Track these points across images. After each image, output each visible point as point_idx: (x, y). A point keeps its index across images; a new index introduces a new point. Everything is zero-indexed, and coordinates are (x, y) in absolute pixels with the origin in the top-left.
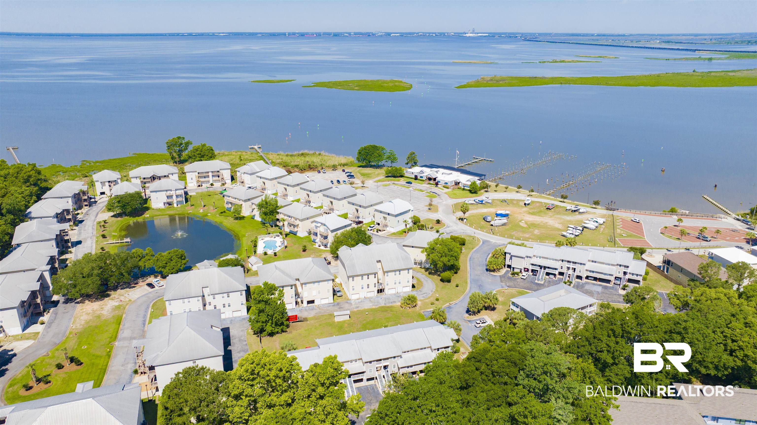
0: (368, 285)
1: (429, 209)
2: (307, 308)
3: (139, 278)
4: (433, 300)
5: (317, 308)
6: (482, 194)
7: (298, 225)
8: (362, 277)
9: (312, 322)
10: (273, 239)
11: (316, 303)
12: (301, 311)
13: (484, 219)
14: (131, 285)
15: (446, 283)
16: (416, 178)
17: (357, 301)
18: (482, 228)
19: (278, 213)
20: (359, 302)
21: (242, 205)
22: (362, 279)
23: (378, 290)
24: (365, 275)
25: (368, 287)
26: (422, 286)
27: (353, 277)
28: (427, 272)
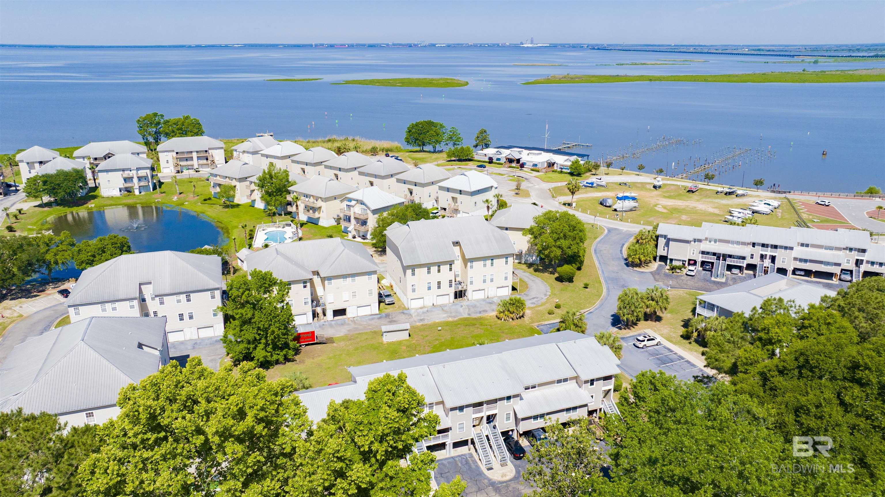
0: (439, 283)
1: (517, 194)
2: (333, 323)
3: (48, 283)
4: (551, 306)
5: (350, 322)
6: (588, 178)
7: (320, 208)
8: (429, 269)
9: (342, 344)
10: (280, 229)
11: (350, 314)
12: (321, 327)
13: (601, 204)
14: (31, 293)
15: (567, 284)
16: (491, 161)
17: (421, 310)
18: (602, 215)
19: (289, 192)
20: (423, 313)
21: (235, 186)
22: (429, 272)
23: (456, 293)
24: (434, 264)
25: (439, 287)
26: (527, 287)
27: (413, 268)
28: (532, 269)
